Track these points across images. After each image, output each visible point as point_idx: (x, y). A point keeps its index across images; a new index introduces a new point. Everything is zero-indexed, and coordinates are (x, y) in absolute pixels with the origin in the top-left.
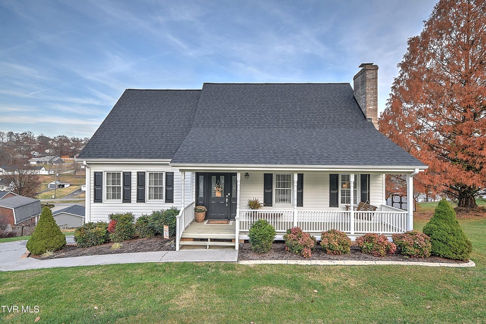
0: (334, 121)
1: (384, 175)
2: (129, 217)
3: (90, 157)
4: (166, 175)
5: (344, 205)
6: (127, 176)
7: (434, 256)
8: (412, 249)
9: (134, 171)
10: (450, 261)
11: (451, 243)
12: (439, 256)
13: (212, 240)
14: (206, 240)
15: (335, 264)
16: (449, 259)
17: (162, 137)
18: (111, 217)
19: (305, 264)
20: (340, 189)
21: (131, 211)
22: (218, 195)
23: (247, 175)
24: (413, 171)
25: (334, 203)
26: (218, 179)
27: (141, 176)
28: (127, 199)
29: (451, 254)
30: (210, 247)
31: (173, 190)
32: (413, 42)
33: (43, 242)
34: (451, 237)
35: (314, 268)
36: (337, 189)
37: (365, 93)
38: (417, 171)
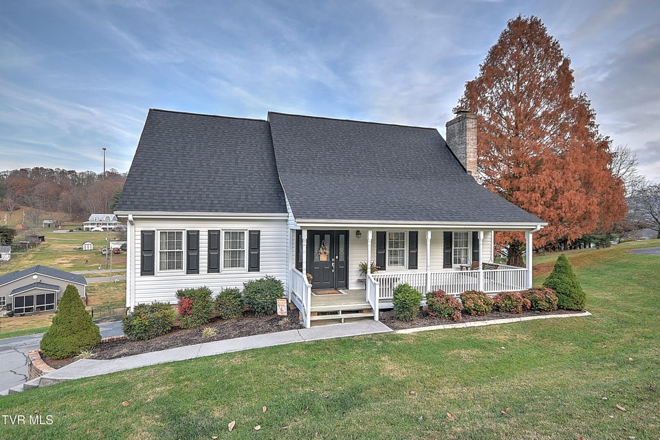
0: (436, 172)
1: (493, 232)
2: (204, 293)
4: (250, 235)
5: (458, 265)
6: (193, 237)
7: (560, 308)
8: (544, 303)
9: (203, 229)
10: (572, 312)
11: (574, 295)
12: (563, 309)
13: (344, 312)
14: (336, 313)
15: (488, 324)
18: (180, 294)
19: (461, 327)
20: (453, 247)
22: (324, 258)
23: (358, 233)
24: (534, 227)
25: (448, 263)
26: (322, 238)
27: (214, 237)
28: (193, 268)
29: (573, 305)
30: (346, 320)
31: (259, 254)
33: (74, 339)
34: (573, 289)
36: (451, 247)
37: (465, 143)
38: (539, 228)
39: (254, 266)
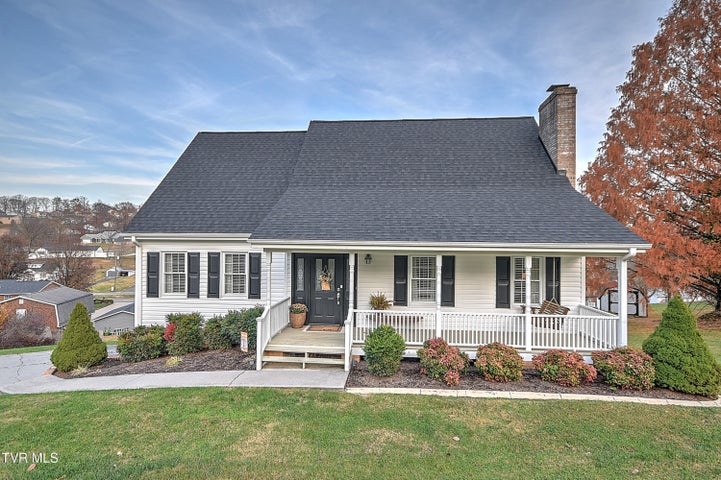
0: (506, 175)
1: (584, 258)
2: (195, 319)
3: (141, 230)
4: (250, 257)
5: (519, 305)
6: (194, 259)
7: (659, 387)
8: (622, 376)
9: (204, 251)
10: (686, 397)
11: (687, 368)
12: (668, 388)
13: (311, 355)
14: (302, 355)
15: (496, 396)
16: (685, 393)
17: (245, 201)
18: (170, 318)
19: (448, 395)
20: (513, 279)
21: (199, 310)
22: (326, 287)
23: (368, 257)
24: (626, 251)
25: (503, 301)
26: (325, 263)
27: (214, 259)
28: (193, 293)
29: (687, 385)
30: (308, 365)
31: (259, 280)
32: (642, 52)
33: (73, 354)
34: (688, 359)
35: (460, 403)
36: (508, 279)
37: (555, 131)
38: (633, 252)
39: (255, 293)
